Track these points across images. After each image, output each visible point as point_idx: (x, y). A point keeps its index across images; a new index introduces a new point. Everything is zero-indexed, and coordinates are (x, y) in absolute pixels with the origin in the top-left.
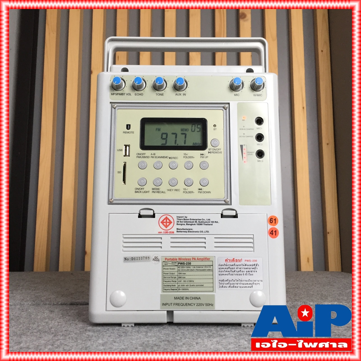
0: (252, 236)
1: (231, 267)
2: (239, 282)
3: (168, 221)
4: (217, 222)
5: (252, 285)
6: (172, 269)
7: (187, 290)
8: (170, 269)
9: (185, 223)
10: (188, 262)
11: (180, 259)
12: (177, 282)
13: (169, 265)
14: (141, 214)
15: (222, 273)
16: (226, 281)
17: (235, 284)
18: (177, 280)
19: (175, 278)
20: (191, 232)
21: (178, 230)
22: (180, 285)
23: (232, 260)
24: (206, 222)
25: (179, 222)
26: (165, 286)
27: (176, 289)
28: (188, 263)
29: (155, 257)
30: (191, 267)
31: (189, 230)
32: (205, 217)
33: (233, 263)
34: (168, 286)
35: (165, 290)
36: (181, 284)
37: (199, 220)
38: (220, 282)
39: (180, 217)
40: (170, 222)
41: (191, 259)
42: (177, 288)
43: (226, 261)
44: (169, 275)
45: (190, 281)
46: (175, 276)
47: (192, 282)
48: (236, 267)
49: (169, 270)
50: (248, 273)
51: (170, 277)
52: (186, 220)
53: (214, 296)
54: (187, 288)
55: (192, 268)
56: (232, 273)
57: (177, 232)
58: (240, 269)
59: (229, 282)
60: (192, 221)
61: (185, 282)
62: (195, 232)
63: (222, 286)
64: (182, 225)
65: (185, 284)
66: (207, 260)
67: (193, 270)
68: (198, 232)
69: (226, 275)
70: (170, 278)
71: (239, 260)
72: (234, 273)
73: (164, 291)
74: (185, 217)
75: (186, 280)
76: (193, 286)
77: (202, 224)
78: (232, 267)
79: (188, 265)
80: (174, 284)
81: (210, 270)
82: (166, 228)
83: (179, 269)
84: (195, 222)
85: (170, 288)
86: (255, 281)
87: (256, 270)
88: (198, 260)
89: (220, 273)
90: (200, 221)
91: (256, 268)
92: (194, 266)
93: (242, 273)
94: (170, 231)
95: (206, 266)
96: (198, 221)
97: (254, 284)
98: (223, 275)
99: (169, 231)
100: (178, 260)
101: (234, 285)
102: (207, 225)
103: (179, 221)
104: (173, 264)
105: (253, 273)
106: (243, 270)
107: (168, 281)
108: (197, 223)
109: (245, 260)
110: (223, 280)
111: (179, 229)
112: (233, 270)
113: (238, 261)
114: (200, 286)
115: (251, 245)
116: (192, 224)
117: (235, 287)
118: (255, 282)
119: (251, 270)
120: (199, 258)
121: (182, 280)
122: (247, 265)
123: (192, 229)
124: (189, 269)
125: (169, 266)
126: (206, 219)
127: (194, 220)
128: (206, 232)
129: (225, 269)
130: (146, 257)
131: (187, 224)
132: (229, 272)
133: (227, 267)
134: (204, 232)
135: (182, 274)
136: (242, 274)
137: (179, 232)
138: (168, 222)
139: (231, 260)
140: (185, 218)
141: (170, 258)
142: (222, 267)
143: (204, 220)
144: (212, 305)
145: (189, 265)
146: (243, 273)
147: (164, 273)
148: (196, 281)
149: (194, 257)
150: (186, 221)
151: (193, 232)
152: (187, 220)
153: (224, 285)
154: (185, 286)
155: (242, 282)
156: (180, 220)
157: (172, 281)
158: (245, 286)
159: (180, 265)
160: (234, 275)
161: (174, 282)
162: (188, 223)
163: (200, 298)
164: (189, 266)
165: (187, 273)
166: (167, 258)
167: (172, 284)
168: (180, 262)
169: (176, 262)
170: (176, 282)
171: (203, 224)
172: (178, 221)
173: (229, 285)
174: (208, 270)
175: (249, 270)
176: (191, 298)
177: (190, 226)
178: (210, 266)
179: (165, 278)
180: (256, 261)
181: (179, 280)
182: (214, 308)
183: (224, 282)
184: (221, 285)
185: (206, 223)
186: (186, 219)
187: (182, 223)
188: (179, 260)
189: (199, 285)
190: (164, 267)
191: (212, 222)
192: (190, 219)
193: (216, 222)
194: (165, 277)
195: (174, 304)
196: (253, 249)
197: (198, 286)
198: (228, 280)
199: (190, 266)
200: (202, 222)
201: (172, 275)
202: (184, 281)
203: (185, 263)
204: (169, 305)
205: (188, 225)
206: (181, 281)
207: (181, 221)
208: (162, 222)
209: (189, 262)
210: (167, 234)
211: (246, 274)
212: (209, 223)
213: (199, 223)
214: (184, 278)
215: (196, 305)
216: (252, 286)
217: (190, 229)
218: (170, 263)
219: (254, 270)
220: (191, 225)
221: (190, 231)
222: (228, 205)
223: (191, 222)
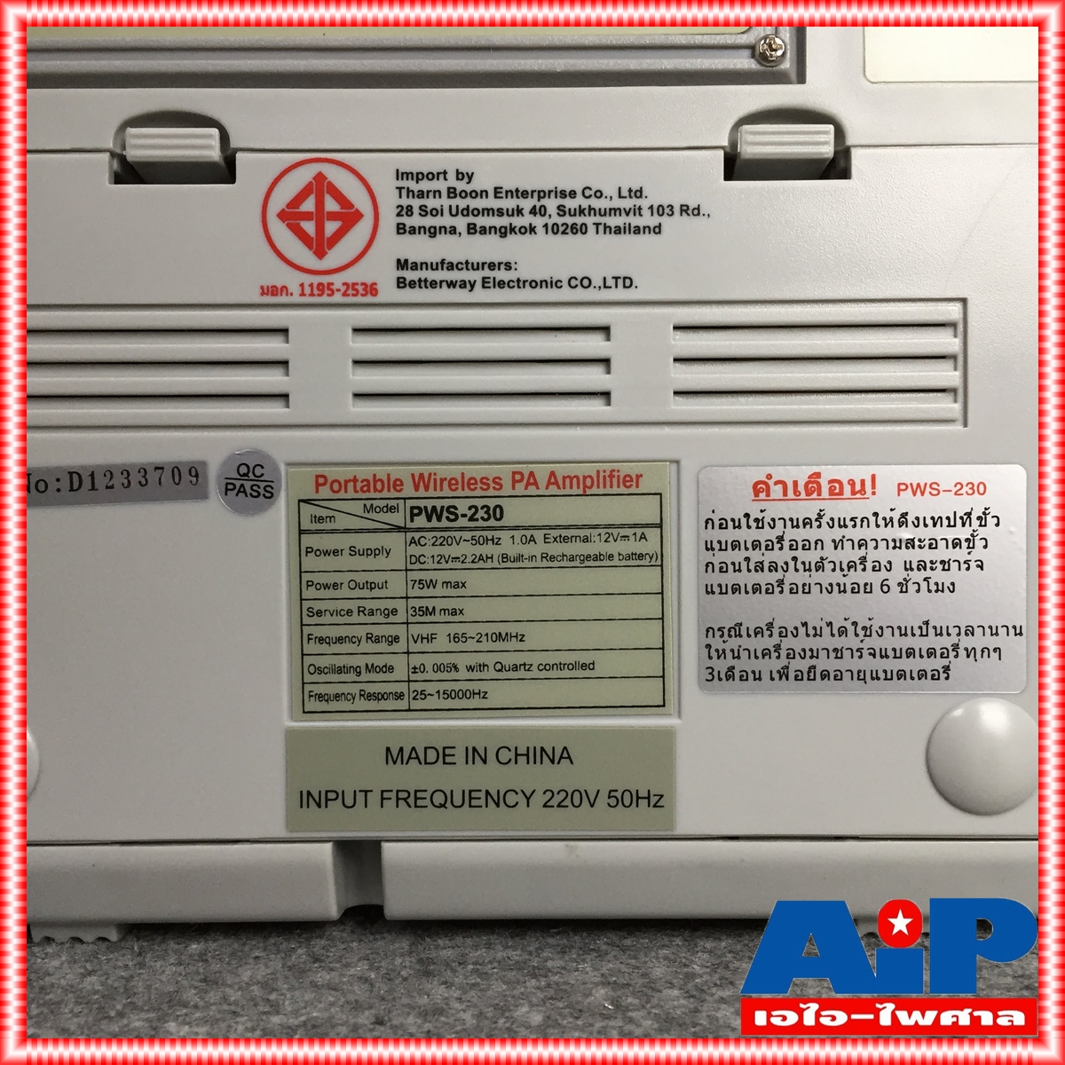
0: (953, 312)
1: (791, 534)
2: (851, 641)
3: (331, 205)
4: (697, 211)
5: (945, 662)
6: (369, 552)
7: (476, 702)
8: (353, 551)
9: (461, 223)
10: (479, 503)
11: (420, 481)
12: (401, 646)
13: (342, 522)
14: (133, 154)
15: (730, 578)
16: (758, 632)
17: (823, 654)
18: (400, 631)
19: (392, 619)
20: (501, 284)
21: (410, 275)
22: (429, 667)
23: (801, 488)
24: (615, 211)
25: (416, 210)
26: (320, 670)
27: (400, 696)
28: (481, 513)
29: (243, 470)
30: (505, 535)
31: (487, 272)
32: (610, 175)
33: (808, 509)
34: (340, 670)
35: (320, 697)
36: (429, 661)
37: (563, 194)
38: (710, 640)
39: (419, 177)
40: (350, 217)
41: (507, 483)
42: (402, 688)
43: (757, 492)
44: (345, 592)
45: (499, 637)
46: (390, 604)
47: (514, 644)
48: (827, 534)
49: (345, 561)
50: (917, 576)
51: (349, 612)
52: (464, 195)
53: (668, 736)
54: (475, 686)
55: (509, 545)
56: (801, 578)
57: (401, 283)
58: (862, 552)
59: (776, 639)
60: (509, 204)
61: (460, 646)
62: (534, 284)
63: (731, 669)
64: (433, 232)
65: (463, 661)
66: (623, 490)
67: (519, 558)
68: (556, 284)
69: (756, 589)
70: (355, 618)
71: (852, 483)
72: (817, 576)
73: (312, 705)
74: (460, 175)
75: (471, 630)
76: (521, 673)
77: (583, 229)
78: (801, 534)
79: (481, 523)
80: (379, 661)
81: (641, 556)
82: (320, 254)
83: (415, 550)
84: (533, 211)
85: (355, 689)
86: (970, 631)
87: (978, 553)
88: (553, 490)
89: (716, 578)
90: (570, 204)
91: (979, 544)
92: (528, 533)
93: (875, 579)
94: (350, 276)
95: (615, 532)
96: (551, 204)
97: (962, 653)
98: (736, 589)
99: (338, 280)
100: (408, 490)
101: (814, 662)
102: (618, 230)
103: (416, 203)
104: (372, 515)
105: (954, 575)
106: (883, 555)
107: (340, 640)
108: (545, 220)
109: (902, 486)
110: (736, 630)
111: (415, 267)
112: (812, 556)
113: (847, 489)
114: (566, 673)
115: (945, 375)
116: (512, 230)
117: (825, 675)
118: (966, 642)
119: (943, 553)
120: (561, 470)
121: (442, 631)
122: (910, 518)
123: (508, 266)
124: (488, 549)
125: (347, 531)
126: (610, 190)
127: (525, 194)
128: (610, 282)
129: (750, 553)
130: (176, 470)
131: (472, 229)
132: (779, 575)
133: (766, 534)
134: (597, 281)
135: (439, 591)
136: (876, 588)
137: (412, 284)
138: (333, 216)
139: (795, 483)
140: (461, 186)
141: (348, 472)
142: (730, 535)
143: (599, 194)
144: (654, 800)
145: (492, 522)
146: (883, 574)
147: (310, 584)
148: (537, 636)
149: (525, 469)
150: (462, 203)
151: (520, 283)
152: (475, 194)
153: (739, 665)
154: (463, 674)
155: (875, 642)
156: (421, 194)
157: (369, 637)
158: (892, 665)
159: (421, 521)
160: (815, 589)
161: (383, 647)
162: (481, 221)
163: (566, 755)
164: (489, 534)
165: (478, 581)
166: (333, 474)
167: (370, 660)
168: (422, 503)
169: (393, 503)
170: (395, 647)
171: (592, 229)
172: (405, 202)
173: (775, 664)
174: (629, 557)
175: (927, 555)
176: (504, 755)
177: (493, 239)
178: (639, 531)
179: (315, 620)
180: (978, 488)
181: (416, 630)
182: (671, 823)
183: (744, 642)
184: (721, 666)
185: (613, 221)
186: (468, 188)
187: (437, 222)
188: (417, 489)
189: (561, 666)
190: (308, 540)
191: (660, 210)
192: (497, 190)
193: (684, 209)
194: (319, 613)
195: (383, 799)
196: (958, 407)
197: (554, 673)
198: (770, 626)
199: (497, 534)
200: (582, 212)
201: (366, 593)
202: (456, 638)
203: (463, 507)
204: (349, 802)
205: (484, 231)
206: (430, 638)
207: (431, 203)
208: (290, 216)
209: (492, 503)
210: (325, 299)
211: (903, 586)
212: (635, 221)
213: (560, 221)
214: (454, 612)
215: (538, 799)
216: (947, 669)
217: (492, 266)
218: (349, 513)
219: (961, 554)
220: (504, 235)
221: (495, 275)
222: (781, 78)
223: (500, 212)
